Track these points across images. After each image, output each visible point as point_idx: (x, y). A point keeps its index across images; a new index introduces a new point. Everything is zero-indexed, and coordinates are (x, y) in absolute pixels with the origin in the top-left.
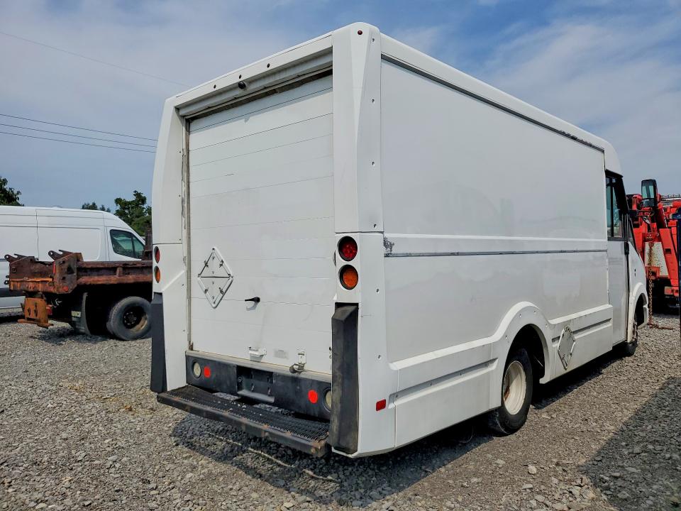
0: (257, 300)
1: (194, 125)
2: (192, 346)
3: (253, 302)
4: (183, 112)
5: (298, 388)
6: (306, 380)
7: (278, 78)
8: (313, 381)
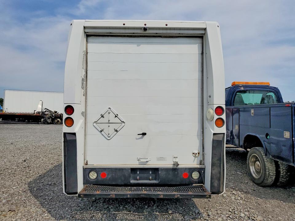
0: (144, 134)
1: (90, 39)
2: (87, 162)
3: (141, 135)
4: (87, 31)
5: (176, 173)
6: (181, 169)
7: (169, 32)
8: (186, 168)
